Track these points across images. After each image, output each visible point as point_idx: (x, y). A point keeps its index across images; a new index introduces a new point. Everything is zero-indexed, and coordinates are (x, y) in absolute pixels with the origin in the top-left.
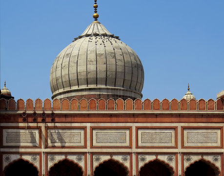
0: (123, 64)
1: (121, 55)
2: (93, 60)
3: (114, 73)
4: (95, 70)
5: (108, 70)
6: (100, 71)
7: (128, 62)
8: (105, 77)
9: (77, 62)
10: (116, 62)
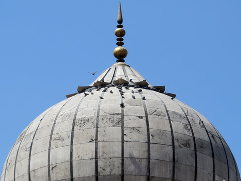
0: (144, 138)
1: (141, 117)
2: (64, 135)
3: (118, 162)
4: (68, 158)
5: (100, 154)
6: (80, 160)
7: (161, 133)
8: (93, 173)
9: (31, 147)
10: (123, 135)
